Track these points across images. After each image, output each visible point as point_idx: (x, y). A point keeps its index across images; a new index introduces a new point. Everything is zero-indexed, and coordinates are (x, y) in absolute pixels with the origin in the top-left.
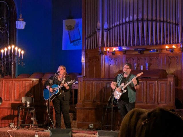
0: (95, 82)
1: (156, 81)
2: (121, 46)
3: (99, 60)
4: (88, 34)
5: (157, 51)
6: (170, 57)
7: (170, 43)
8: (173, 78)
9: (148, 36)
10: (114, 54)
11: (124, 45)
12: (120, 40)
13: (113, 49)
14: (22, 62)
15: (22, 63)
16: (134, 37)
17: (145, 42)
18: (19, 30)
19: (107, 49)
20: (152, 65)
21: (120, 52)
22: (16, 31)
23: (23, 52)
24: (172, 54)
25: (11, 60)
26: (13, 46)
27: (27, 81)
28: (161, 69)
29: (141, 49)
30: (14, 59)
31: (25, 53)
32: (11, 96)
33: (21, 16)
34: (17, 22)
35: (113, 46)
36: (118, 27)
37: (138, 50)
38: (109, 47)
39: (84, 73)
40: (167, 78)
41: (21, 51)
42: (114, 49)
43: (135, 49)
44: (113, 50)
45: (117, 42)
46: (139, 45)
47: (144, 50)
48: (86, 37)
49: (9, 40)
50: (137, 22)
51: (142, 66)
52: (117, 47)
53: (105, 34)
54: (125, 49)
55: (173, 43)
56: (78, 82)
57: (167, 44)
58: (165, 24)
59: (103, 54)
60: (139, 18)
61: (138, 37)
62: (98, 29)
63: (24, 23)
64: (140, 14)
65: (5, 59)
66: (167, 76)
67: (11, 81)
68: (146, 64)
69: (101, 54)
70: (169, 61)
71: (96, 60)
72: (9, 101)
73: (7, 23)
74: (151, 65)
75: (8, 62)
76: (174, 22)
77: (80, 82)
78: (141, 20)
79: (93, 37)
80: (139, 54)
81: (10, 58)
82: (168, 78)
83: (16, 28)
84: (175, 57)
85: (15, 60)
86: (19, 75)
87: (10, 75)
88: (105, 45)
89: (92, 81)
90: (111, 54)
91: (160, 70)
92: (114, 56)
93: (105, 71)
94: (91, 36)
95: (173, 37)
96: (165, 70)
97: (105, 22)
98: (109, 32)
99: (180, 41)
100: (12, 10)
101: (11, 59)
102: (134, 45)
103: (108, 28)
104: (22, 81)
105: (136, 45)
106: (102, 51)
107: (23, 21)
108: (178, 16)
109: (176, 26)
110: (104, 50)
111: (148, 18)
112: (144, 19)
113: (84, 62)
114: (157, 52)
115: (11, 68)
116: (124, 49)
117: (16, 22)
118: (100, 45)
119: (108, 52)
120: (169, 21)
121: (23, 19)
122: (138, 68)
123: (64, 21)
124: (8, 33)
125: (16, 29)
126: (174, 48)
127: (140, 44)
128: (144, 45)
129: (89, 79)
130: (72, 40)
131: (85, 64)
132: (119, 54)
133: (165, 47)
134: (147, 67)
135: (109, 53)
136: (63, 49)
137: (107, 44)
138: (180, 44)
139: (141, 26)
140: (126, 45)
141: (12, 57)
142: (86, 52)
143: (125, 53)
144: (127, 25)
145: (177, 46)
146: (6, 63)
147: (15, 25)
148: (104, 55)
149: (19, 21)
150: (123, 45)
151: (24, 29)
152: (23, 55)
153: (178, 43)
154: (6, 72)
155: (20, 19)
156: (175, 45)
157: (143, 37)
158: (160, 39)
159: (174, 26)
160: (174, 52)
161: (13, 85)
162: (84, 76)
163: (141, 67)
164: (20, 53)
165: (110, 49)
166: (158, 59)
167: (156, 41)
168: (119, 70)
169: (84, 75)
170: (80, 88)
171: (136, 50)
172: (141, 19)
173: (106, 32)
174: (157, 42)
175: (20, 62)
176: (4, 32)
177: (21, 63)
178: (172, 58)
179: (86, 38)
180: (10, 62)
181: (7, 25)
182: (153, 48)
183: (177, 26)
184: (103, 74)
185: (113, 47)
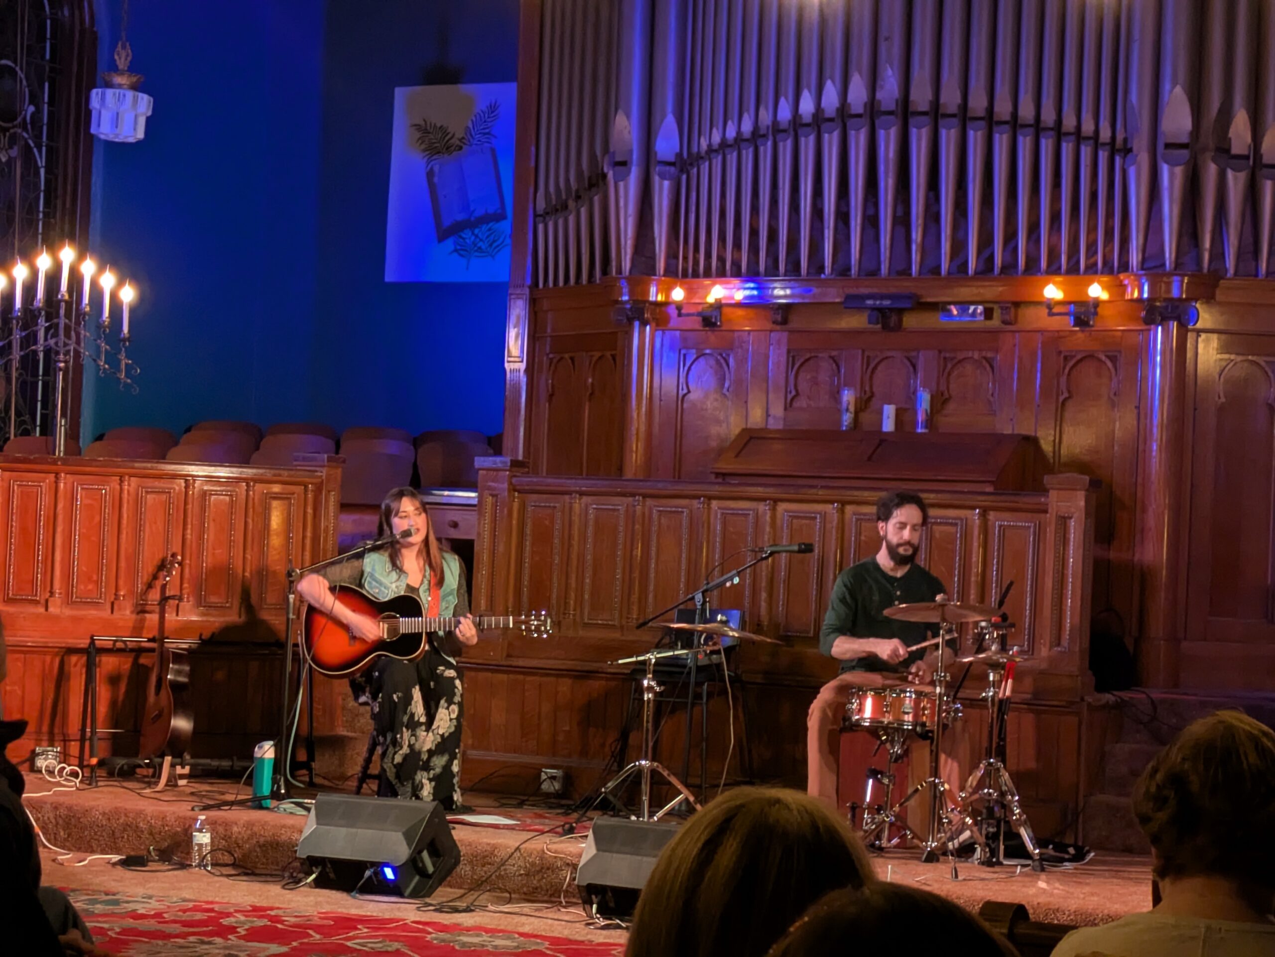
0: (585, 499)
1: (974, 508)
2: (757, 274)
3: (614, 357)
4: (552, 189)
5: (988, 314)
6: (1066, 358)
7: (1073, 269)
8: (1083, 493)
9: (933, 216)
10: (715, 324)
11: (782, 267)
12: (754, 232)
13: (707, 293)
14: (122, 356)
15: (124, 361)
16: (843, 217)
17: (916, 257)
18: (111, 146)
19: (668, 291)
20: (951, 407)
21: (751, 312)
22: (89, 153)
23: (128, 294)
24: (1080, 335)
25: (52, 342)
26: (67, 254)
27: (149, 482)
28: (1007, 431)
29: (882, 297)
30: (73, 334)
31: (142, 299)
32: (44, 574)
33: (122, 59)
34: (95, 94)
35: (707, 274)
36: (748, 155)
37: (870, 302)
38: (685, 275)
39: (516, 437)
40: (1045, 491)
41: (120, 284)
42: (717, 292)
43: (849, 298)
44: (711, 299)
45: (737, 245)
46: (874, 272)
47: (907, 305)
48: (541, 205)
49: (45, 206)
50: (866, 121)
51: (890, 411)
52: (736, 282)
53: (663, 191)
54: (785, 297)
55: (1092, 269)
56: (480, 498)
57: (1054, 270)
58: (1047, 145)
59: (644, 323)
60: (879, 95)
61: (871, 221)
62: (618, 158)
63: (144, 104)
64: (890, 72)
65: (17, 336)
66: (1047, 479)
67: (52, 477)
68: (912, 398)
69: (630, 321)
70: (1063, 380)
71: (597, 354)
72: (37, 602)
73: (35, 99)
74: (946, 401)
75: (35, 353)
76: (1105, 134)
77: (490, 499)
78: (890, 113)
79: (583, 211)
80: (873, 332)
81: (47, 330)
82: (1053, 494)
83: (93, 131)
84: (1104, 358)
85: (78, 342)
86: (100, 438)
87: (42, 433)
88: (661, 265)
89: (569, 493)
90: (695, 323)
91: (999, 439)
92: (712, 337)
93: (656, 429)
94: (571, 204)
95: (1092, 229)
96: (1031, 441)
97: (664, 117)
98: (684, 177)
99: (1135, 258)
100: (66, 13)
101: (56, 335)
102: (843, 270)
103: (679, 155)
104: (121, 481)
105: (854, 271)
106: (636, 302)
107: (135, 87)
108: (1134, 97)
109: (1118, 160)
110: (652, 298)
111: (936, 103)
112: (912, 108)
113: (523, 366)
114: (989, 323)
115: (49, 389)
116: (778, 292)
117: (94, 92)
118: (627, 265)
119: (673, 312)
120: (1069, 122)
121: (134, 79)
122: (865, 417)
123: (401, 94)
124: (41, 162)
125: (91, 138)
126: (1097, 303)
127: (884, 269)
128: (906, 272)
129: (550, 481)
130: (447, 222)
131: (523, 379)
132: (743, 322)
133: (1042, 295)
134: (921, 417)
135: (680, 315)
136: (389, 277)
137: (672, 255)
138: (1138, 277)
139: (892, 154)
140: (794, 269)
141: (63, 321)
142: (534, 304)
143: (785, 322)
144: (802, 140)
145: (1118, 289)
146: (23, 359)
147: (84, 116)
148: (648, 328)
149: (109, 92)
150: (772, 270)
151: (139, 143)
152: (133, 310)
153: (1125, 267)
154: (18, 414)
155: (119, 80)
156: (1105, 279)
157: (903, 221)
158: (1011, 237)
159: (1103, 156)
160: (1098, 324)
161: (60, 506)
162: (515, 464)
163: (881, 412)
164: (114, 297)
165: (690, 292)
166: (992, 367)
167: (986, 254)
168: (745, 431)
169: (520, 458)
170: (486, 535)
171: (853, 303)
172: (892, 107)
173: (666, 183)
174: (991, 258)
175: (113, 360)
176: (14, 152)
177: (119, 361)
178: (1081, 360)
179: (536, 215)
180: (48, 352)
181: (32, 109)
182: (965, 292)
183: (1124, 157)
184: (641, 445)
185: (707, 282)
